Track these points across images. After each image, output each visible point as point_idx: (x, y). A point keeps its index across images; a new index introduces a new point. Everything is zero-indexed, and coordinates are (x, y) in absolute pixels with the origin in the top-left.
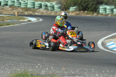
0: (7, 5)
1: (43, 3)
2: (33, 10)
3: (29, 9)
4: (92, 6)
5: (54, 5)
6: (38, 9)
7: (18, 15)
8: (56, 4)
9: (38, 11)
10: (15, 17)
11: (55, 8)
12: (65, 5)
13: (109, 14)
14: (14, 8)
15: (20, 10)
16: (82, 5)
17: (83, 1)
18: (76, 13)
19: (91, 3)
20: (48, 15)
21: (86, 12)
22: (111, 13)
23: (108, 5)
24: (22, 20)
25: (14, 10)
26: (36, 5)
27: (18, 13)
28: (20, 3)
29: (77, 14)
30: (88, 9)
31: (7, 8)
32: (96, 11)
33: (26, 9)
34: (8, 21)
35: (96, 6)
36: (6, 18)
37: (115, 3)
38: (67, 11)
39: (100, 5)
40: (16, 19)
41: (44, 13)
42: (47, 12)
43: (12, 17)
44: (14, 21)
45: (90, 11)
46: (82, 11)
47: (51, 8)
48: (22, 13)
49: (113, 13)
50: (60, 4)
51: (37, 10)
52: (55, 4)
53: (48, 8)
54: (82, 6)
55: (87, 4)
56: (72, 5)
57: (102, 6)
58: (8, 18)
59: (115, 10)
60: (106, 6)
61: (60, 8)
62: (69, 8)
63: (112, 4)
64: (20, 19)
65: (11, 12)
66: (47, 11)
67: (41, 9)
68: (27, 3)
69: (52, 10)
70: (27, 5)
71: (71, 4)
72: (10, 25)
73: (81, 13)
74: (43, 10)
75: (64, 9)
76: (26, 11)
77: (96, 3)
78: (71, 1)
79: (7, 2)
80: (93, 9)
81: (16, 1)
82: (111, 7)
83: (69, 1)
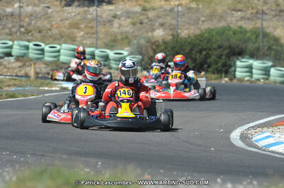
0: (9, 55)
1: (97, 52)
3: (63, 65)
5: (125, 57)
7: (37, 77)
8: (131, 54)
10: (29, 80)
13: (259, 80)
14: (27, 64)
15: (43, 69)
16: (194, 56)
17: (195, 49)
19: (215, 53)
21: (203, 73)
22: (263, 79)
23: (258, 59)
24: (46, 88)
25: (28, 66)
27: (37, 74)
28: (43, 50)
30: (209, 66)
31: (9, 63)
32: (227, 72)
33: (57, 66)
34: (13, 89)
35: (227, 59)
36: (7, 84)
37: (273, 53)
39: (238, 59)
40: (31, 86)
43: (21, 81)
44: (26, 88)
45: (214, 73)
48: (47, 73)
49: (267, 79)
50: (141, 54)
52: (128, 55)
53: (110, 63)
54: (192, 59)
55: (205, 55)
57: (241, 62)
58: (12, 82)
59: (273, 71)
60: (251, 61)
63: (267, 55)
64: (42, 85)
65: (20, 71)
68: (59, 51)
70: (59, 55)
72: (15, 97)
77: (228, 53)
78: (166, 48)
79: (11, 47)
80: (219, 69)
81: (31, 45)
82: (264, 63)
83: (163, 47)
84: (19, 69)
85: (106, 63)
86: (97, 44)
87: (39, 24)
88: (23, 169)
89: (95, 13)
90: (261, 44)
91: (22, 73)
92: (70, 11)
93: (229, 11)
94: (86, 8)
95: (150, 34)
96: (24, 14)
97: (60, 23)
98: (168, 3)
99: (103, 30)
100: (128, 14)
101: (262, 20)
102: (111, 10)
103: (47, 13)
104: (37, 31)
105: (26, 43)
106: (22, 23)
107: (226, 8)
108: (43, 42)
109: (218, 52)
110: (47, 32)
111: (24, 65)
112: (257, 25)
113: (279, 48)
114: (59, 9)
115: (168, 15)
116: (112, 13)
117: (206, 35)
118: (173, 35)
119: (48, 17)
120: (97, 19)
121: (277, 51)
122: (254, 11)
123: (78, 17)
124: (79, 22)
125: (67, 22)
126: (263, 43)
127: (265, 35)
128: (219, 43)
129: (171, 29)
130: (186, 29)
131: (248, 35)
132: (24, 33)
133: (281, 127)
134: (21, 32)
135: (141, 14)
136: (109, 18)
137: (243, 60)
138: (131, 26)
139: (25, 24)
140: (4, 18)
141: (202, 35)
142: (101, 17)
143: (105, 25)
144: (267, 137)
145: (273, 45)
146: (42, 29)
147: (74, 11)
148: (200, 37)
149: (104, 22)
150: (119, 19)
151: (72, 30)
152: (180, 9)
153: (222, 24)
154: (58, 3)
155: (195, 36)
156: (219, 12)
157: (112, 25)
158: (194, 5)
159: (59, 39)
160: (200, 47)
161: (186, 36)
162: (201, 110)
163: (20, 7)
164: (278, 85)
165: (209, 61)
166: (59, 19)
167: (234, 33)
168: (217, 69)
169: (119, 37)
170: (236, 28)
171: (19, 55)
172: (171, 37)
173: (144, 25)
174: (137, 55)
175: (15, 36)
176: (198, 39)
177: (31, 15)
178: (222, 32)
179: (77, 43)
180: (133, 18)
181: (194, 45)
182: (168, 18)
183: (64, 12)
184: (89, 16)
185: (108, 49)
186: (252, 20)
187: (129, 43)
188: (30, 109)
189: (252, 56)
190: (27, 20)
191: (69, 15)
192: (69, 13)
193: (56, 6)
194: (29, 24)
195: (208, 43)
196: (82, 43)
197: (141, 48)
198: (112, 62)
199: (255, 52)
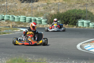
0: (3, 19)
1: (32, 18)
2: (24, 23)
3: (21, 23)
4: (72, 20)
5: (41, 20)
6: (29, 22)
8: (43, 19)
9: (28, 24)
10: (10, 28)
11: (42, 22)
13: (86, 27)
14: (9, 22)
15: (14, 24)
16: (64, 19)
17: (65, 17)
19: (71, 18)
21: (67, 25)
22: (88, 27)
23: (85, 20)
24: (16, 31)
26: (27, 20)
27: (12, 26)
28: (14, 18)
30: (69, 23)
31: (3, 22)
32: (75, 25)
33: (19, 23)
34: (5, 31)
36: (3, 29)
37: (90, 18)
39: (79, 20)
40: (10, 30)
43: (7, 28)
44: (9, 31)
46: (64, 25)
47: (39, 22)
48: (16, 26)
49: (89, 27)
50: (47, 19)
55: (68, 19)
57: (80, 21)
58: (4, 29)
59: (90, 24)
60: (83, 21)
61: (46, 22)
63: (88, 19)
64: (14, 29)
67: (31, 23)
68: (20, 18)
69: (40, 24)
70: (20, 20)
72: (5, 34)
75: (50, 23)
76: (19, 24)
77: (76, 18)
79: (4, 17)
80: (73, 23)
81: (10, 16)
82: (88, 21)
83: (54, 16)
84: (7, 24)
86: (32, 15)
87: (13, 9)
88: (8, 58)
89: (31, 5)
90: (86, 15)
91: (8, 25)
92: (23, 4)
93: (76, 4)
94: (29, 4)
95: (50, 12)
96: (8, 6)
97: (20, 9)
98: (56, 1)
99: (34, 11)
100: (42, 5)
101: (87, 7)
102: (37, 4)
103: (16, 5)
104: (12, 11)
105: (9, 16)
106: (7, 9)
107: (75, 3)
108: (15, 15)
110: (16, 12)
111: (8, 23)
112: (85, 9)
113: (92, 16)
114: (19, 4)
115: (56, 6)
116: (37, 5)
117: (68, 12)
118: (57, 12)
119: (16, 7)
120: (32, 7)
121: (92, 17)
122: (84, 4)
123: (26, 7)
124: (26, 8)
125: (22, 8)
126: (87, 14)
127: (88, 12)
128: (72, 15)
129: (57, 10)
130: (62, 10)
131: (82, 12)
132: (8, 12)
133: (93, 43)
134: (7, 12)
135: (47, 5)
136: (36, 7)
137: (81, 20)
138: (43, 9)
139: (8, 9)
140: (2, 7)
141: (67, 12)
142: (33, 6)
143: (35, 9)
144: (89, 46)
145: (90, 15)
146: (14, 11)
147: (25, 4)
148: (66, 13)
149: (35, 8)
150: (40, 7)
151: (24, 11)
152: (60, 3)
153: (73, 8)
154: (19, 2)
155: (65, 12)
156: (73, 4)
157: (37, 9)
158: (64, 2)
159: (20, 14)
160: (66, 16)
161: (62, 13)
162: (67, 38)
163: (7, 3)
164: (92, 28)
165: (69, 21)
166: (20, 7)
167: (78, 11)
168: (72, 24)
169: (40, 13)
170: (78, 10)
171: (6, 19)
172: (57, 13)
173: (48, 9)
174: (45, 19)
175: (5, 13)
176: (65, 13)
177: (10, 6)
178: (73, 11)
179: (26, 15)
180: (44, 7)
181: (65, 15)
182: (56, 7)
183: (21, 5)
184: (29, 6)
185: (36, 17)
186: (84, 7)
187: (43, 15)
188: (10, 38)
189: (84, 19)
190: (9, 8)
191: (23, 6)
192: (23, 5)
193: (19, 3)
194: (10, 9)
195: (69, 15)
196: (27, 15)
197: (47, 17)
198: (37, 21)
199: (85, 18)
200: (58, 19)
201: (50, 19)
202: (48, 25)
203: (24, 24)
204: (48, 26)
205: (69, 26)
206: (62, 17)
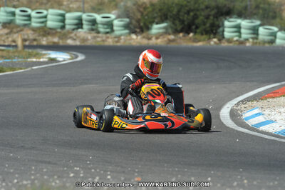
1: (85, 16)
2: (60, 32)
3: (50, 31)
4: (205, 20)
6: (74, 29)
7: (25, 47)
8: (118, 17)
9: (72, 35)
10: (17, 51)
11: (115, 28)
12: (138, 21)
13: (247, 40)
14: (15, 30)
15: (30, 34)
16: (181, 18)
17: (183, 10)
18: (166, 39)
19: (203, 13)
20: (97, 44)
21: (191, 35)
22: (253, 38)
23: (245, 18)
24: (34, 60)
25: (15, 33)
26: (67, 21)
27: (24, 40)
28: (29, 16)
29: (170, 41)
30: (197, 28)
32: (215, 34)
34: (1, 61)
35: (215, 19)
37: (261, 11)
38: (144, 34)
39: (226, 19)
40: (18, 57)
41: (87, 40)
42: (95, 38)
43: (8, 51)
44: (14, 60)
45: (202, 34)
46: (181, 35)
47: (106, 27)
48: (35, 40)
49: (257, 38)
50: (128, 17)
51: (71, 33)
52: (116, 18)
53: (97, 28)
54: (180, 20)
55: (193, 16)
56: (156, 21)
59: (261, 30)
60: (239, 21)
61: (126, 27)
62: (150, 26)
63: (255, 14)
64: (30, 55)
65: (8, 38)
66: (95, 35)
67: (80, 30)
68: (46, 17)
69: (107, 33)
70: (46, 21)
71: (155, 18)
72: (3, 72)
73: (180, 38)
74: (85, 32)
75: (138, 30)
76: (44, 36)
77: (216, 14)
78: (153, 10)
80: (208, 29)
81: (17, 11)
82: (252, 22)
83: (150, 9)
84: (6, 36)
85: (94, 27)
86: (83, 7)
90: (249, 3)
91: (10, 40)
105: (13, 9)
108: (30, 8)
109: (206, 12)
111: (11, 31)
113: (266, 6)
121: (264, 10)
128: (206, 3)
137: (231, 20)
159: (46, 4)
160: (187, 8)
165: (197, 21)
168: (205, 30)
171: (5, 21)
174: (124, 17)
175: (1, 2)
179: (64, 7)
181: (182, 6)
185: (96, 12)
187: (116, 6)
189: (240, 15)
196: (69, 7)
197: (128, 11)
198: (100, 26)
199: (244, 12)
200: (163, 18)
201: (139, 17)
202: (134, 36)
203: (58, 34)
204: (131, 39)
205: (196, 39)
206: (174, 13)
